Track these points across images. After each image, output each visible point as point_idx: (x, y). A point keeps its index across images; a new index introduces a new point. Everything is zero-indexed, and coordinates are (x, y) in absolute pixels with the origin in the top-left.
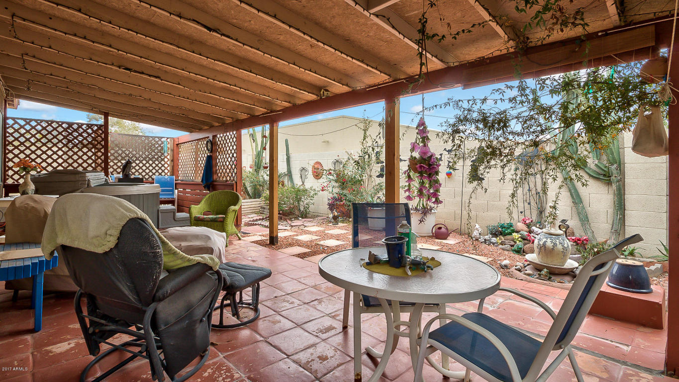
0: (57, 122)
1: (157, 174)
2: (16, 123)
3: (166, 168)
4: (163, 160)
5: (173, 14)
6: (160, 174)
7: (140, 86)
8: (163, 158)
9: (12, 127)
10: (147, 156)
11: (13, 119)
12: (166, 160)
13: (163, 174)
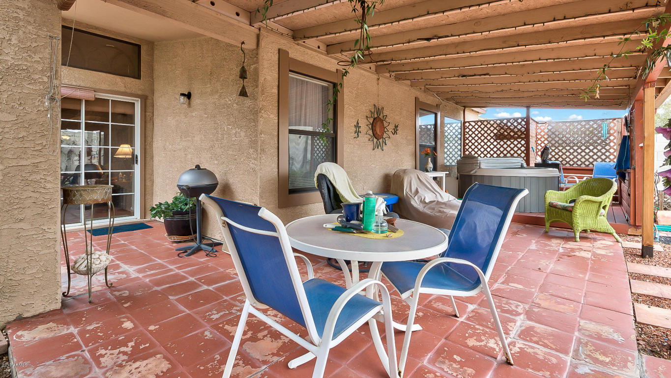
0: (493, 121)
1: (599, 160)
2: (470, 124)
3: (612, 154)
4: (607, 144)
5: (406, 43)
6: (603, 160)
7: (493, 83)
8: (607, 142)
9: (468, 128)
10: (588, 142)
11: (468, 122)
12: (612, 144)
13: (607, 160)
